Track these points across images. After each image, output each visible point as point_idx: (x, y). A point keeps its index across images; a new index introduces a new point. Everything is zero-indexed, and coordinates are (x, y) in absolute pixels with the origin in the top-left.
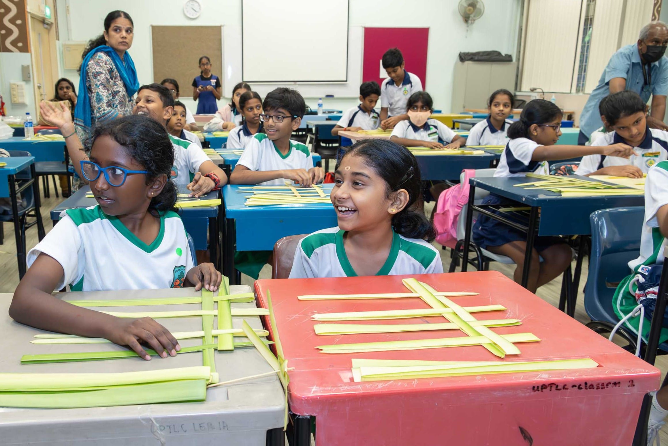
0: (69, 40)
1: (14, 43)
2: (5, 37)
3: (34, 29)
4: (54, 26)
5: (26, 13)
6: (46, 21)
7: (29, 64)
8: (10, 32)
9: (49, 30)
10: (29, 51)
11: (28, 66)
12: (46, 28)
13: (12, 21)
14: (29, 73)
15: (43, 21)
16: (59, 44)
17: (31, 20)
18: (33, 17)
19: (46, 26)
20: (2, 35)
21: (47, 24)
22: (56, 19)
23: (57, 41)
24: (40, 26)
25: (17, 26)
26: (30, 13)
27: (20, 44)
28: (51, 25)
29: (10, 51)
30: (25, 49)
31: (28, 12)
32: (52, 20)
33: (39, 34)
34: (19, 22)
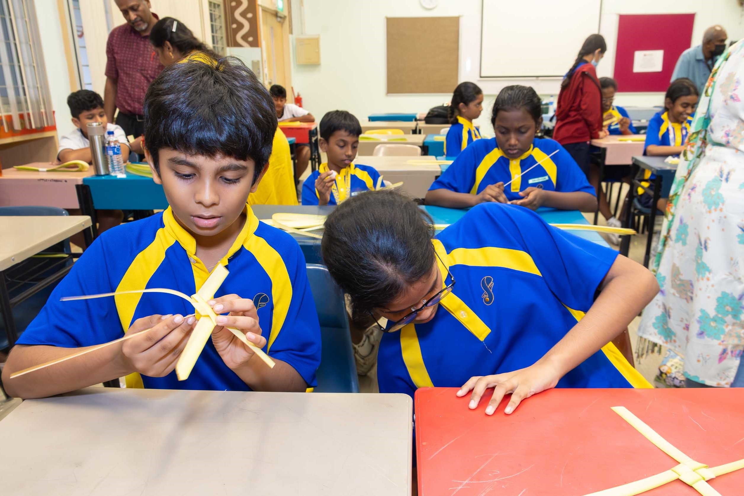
0: (302, 34)
1: (245, 38)
2: (236, 31)
3: (265, 22)
4: (287, 19)
5: (257, 6)
6: (279, 15)
7: (259, 59)
8: (240, 26)
9: (282, 24)
10: (259, 46)
11: (258, 62)
12: (280, 22)
13: (243, 14)
14: (259, 69)
15: (276, 14)
16: (292, 38)
17: (262, 13)
18: (265, 10)
19: (279, 19)
20: (233, 29)
21: (281, 17)
22: (290, 12)
23: (290, 36)
24: (273, 21)
25: (248, 20)
26: (261, 6)
27: (251, 39)
28: (284, 18)
29: (240, 46)
30: (255, 44)
31: (259, 5)
32: (286, 13)
33: (272, 28)
34: (250, 15)
